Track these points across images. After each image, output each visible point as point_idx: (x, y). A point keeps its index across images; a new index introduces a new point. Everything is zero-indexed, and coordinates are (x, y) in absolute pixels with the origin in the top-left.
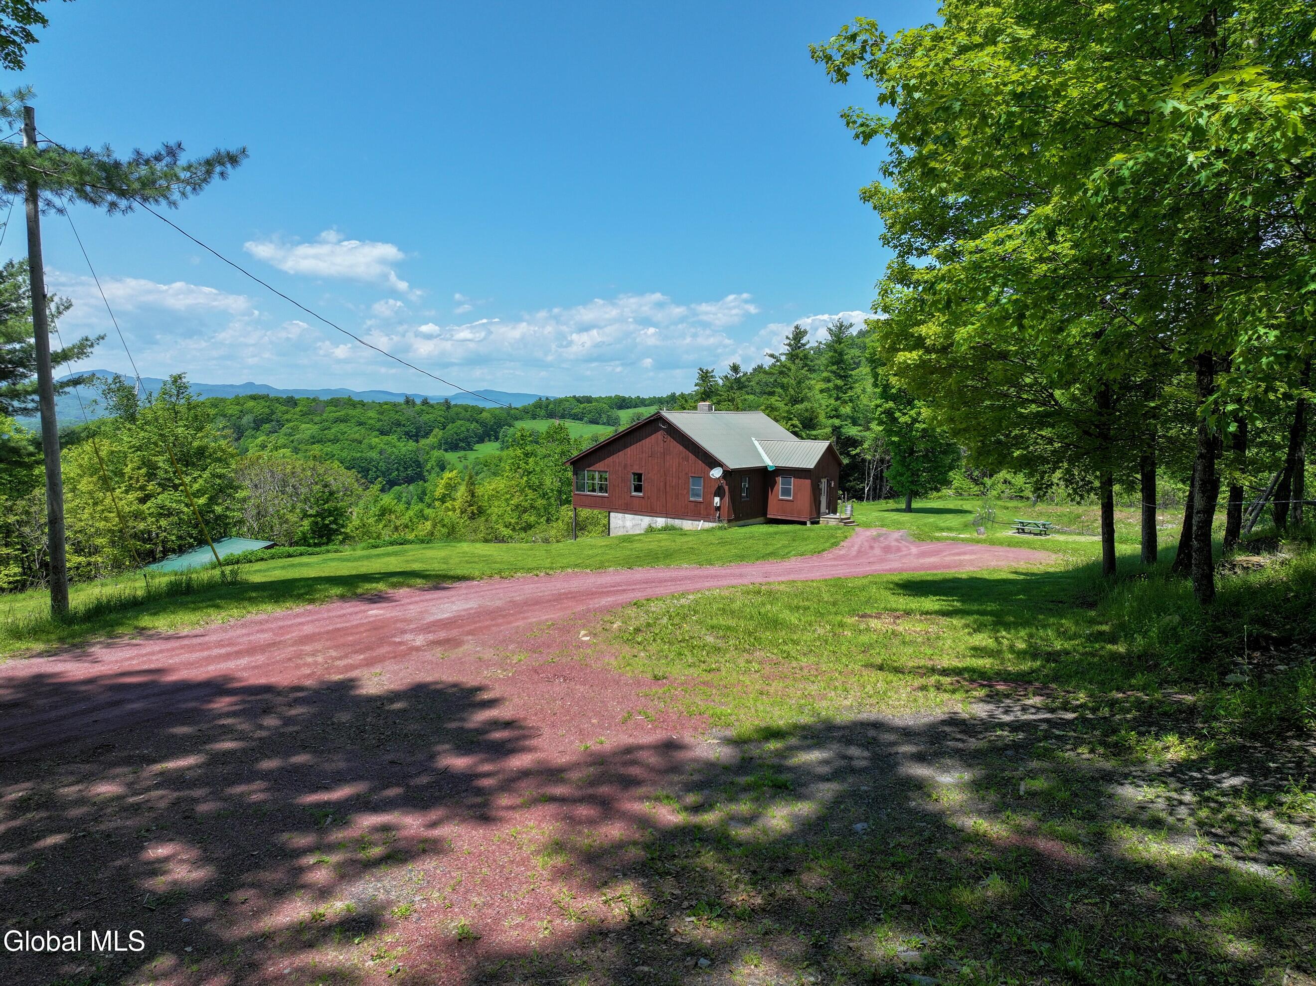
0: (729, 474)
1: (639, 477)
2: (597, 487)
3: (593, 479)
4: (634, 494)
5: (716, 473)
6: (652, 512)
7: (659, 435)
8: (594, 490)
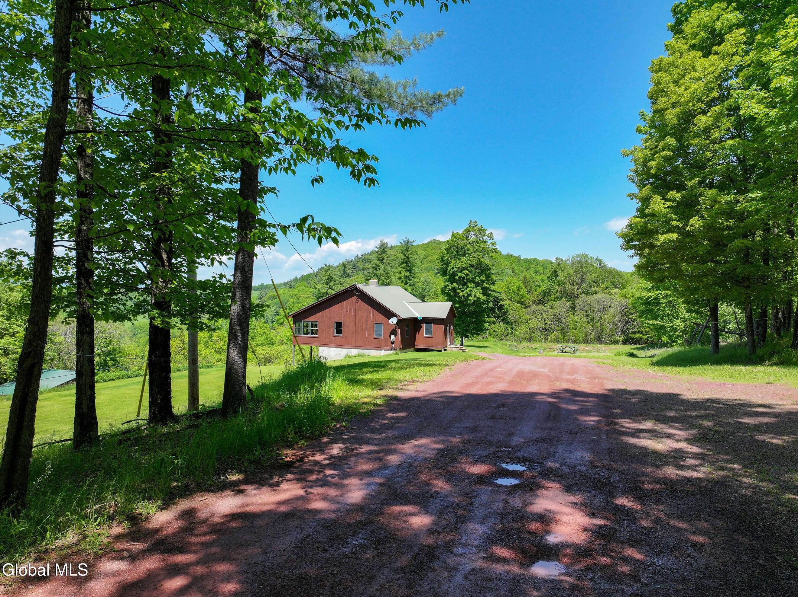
0: (401, 322)
1: (339, 324)
2: (310, 331)
3: (307, 326)
4: (336, 335)
5: (393, 321)
6: (348, 346)
7: (354, 298)
8: (308, 333)
